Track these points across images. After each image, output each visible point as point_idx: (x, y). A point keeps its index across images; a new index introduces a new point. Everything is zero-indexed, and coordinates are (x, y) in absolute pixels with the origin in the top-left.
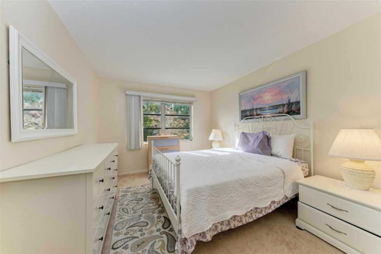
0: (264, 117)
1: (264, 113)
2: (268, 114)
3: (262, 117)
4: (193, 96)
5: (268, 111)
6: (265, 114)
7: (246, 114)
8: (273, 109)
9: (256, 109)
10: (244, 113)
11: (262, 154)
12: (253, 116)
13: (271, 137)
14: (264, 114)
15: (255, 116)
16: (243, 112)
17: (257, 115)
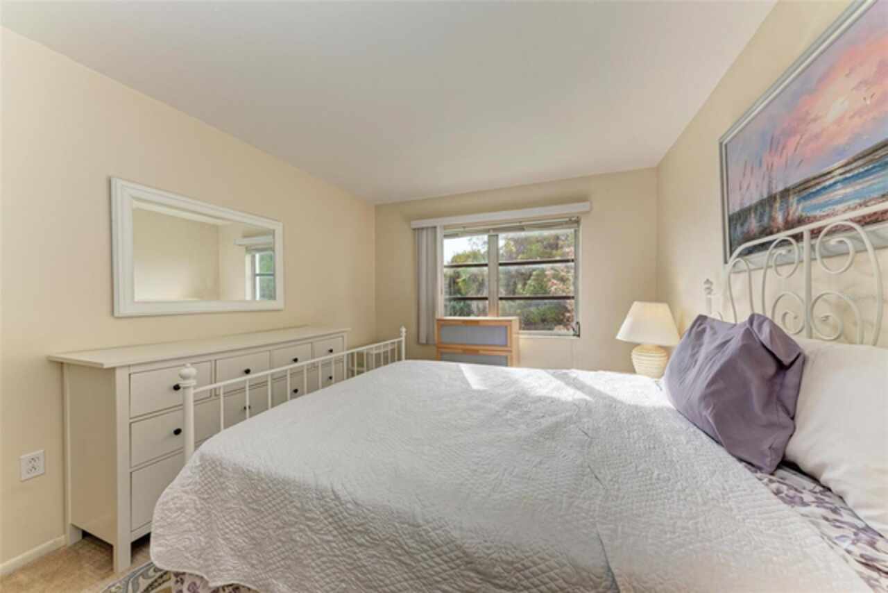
0: (815, 233)
1: (821, 206)
2: (840, 207)
3: (806, 236)
4: (582, 199)
5: (840, 192)
6: (827, 210)
7: (746, 227)
8: (867, 173)
9: (786, 193)
10: (739, 228)
11: (724, 444)
12: (771, 233)
13: (811, 357)
14: (818, 213)
15: (779, 231)
16: (736, 220)
17: (789, 225)
